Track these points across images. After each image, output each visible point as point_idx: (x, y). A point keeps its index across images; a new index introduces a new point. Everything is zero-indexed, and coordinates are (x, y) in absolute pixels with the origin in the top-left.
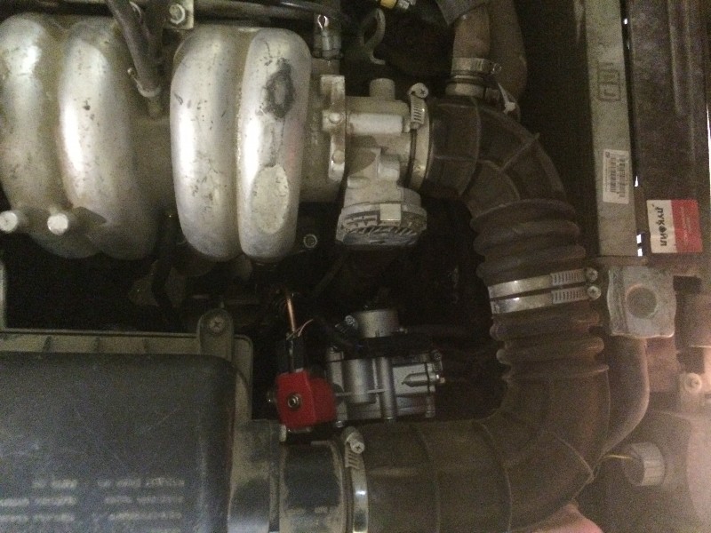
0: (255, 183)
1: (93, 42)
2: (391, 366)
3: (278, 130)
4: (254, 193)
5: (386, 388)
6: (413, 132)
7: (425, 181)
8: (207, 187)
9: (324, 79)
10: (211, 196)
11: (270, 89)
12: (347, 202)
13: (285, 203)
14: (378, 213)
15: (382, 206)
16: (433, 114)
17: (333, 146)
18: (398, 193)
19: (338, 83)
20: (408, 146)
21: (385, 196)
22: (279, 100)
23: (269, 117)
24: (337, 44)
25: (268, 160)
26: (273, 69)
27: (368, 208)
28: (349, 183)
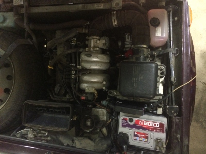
0: (100, 59)
1: (83, 78)
2: (126, 41)
3: (93, 56)
4: (101, 59)
5: (129, 42)
6: (93, 39)
7: (99, 37)
8: (100, 65)
9: (86, 50)
10: (101, 65)
11: (88, 57)
12: (102, 48)
13: (102, 55)
14: (103, 44)
15: (103, 43)
16: (91, 36)
17: (95, 49)
18: (101, 41)
19: (87, 49)
20: (95, 39)
21: (101, 42)
22: (89, 56)
23: (92, 57)
24: (81, 49)
25: (97, 57)
26: (86, 56)
27: (103, 45)
28: (100, 47)
